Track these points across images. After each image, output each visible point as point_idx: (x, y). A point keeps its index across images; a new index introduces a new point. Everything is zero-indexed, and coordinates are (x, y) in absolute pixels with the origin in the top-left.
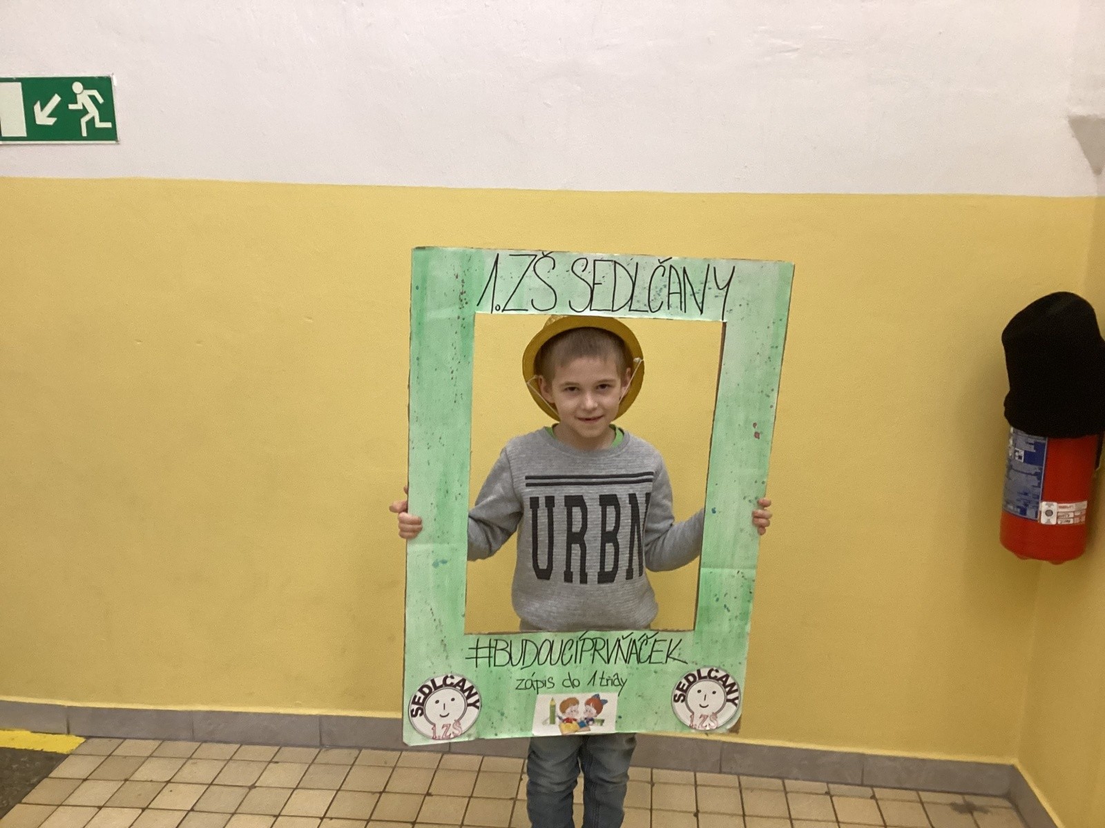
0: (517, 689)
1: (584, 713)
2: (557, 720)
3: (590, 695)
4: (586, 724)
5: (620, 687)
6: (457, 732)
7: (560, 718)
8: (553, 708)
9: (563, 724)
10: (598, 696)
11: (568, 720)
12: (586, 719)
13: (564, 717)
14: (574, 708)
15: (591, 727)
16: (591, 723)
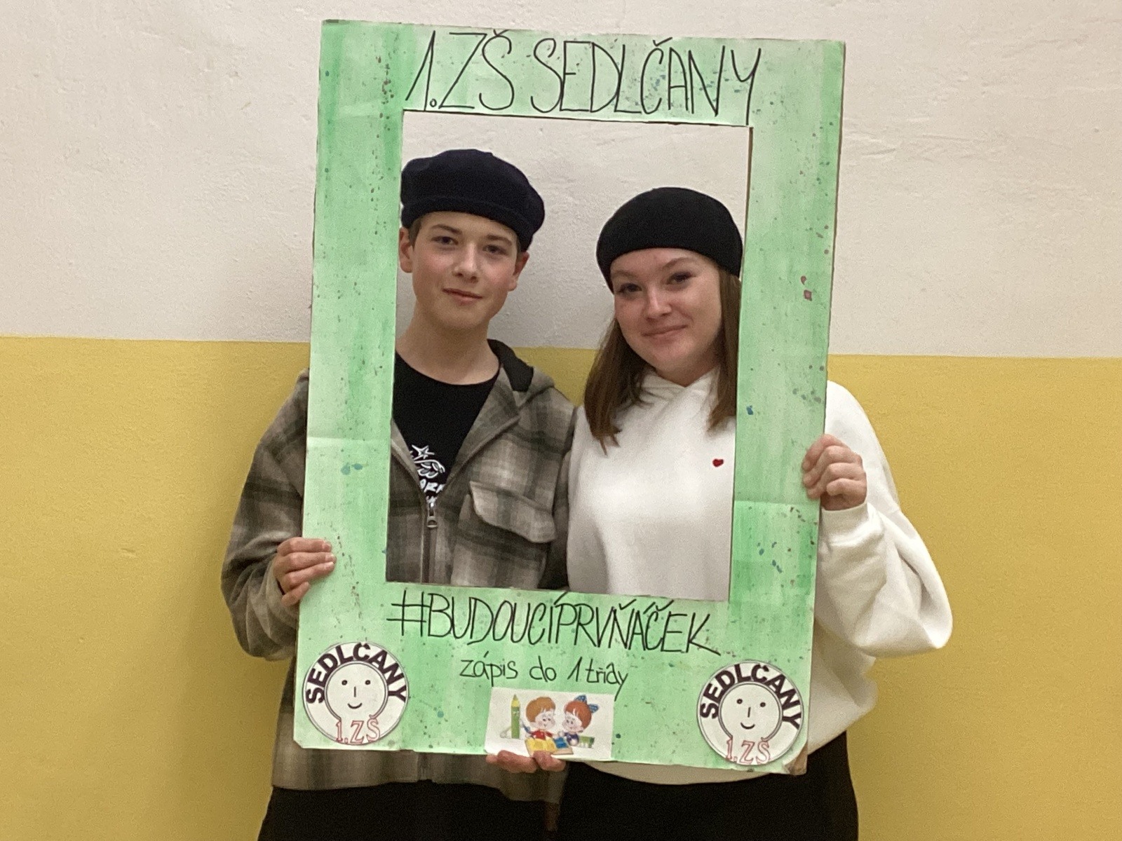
0: (461, 675)
1: (564, 725)
2: (523, 731)
3: (572, 696)
4: (566, 742)
5: (617, 686)
6: (373, 735)
7: (527, 729)
8: (516, 709)
9: (531, 739)
10: (583, 698)
11: (540, 735)
12: (566, 734)
13: (533, 729)
14: (547, 713)
15: (574, 748)
16: (574, 741)
